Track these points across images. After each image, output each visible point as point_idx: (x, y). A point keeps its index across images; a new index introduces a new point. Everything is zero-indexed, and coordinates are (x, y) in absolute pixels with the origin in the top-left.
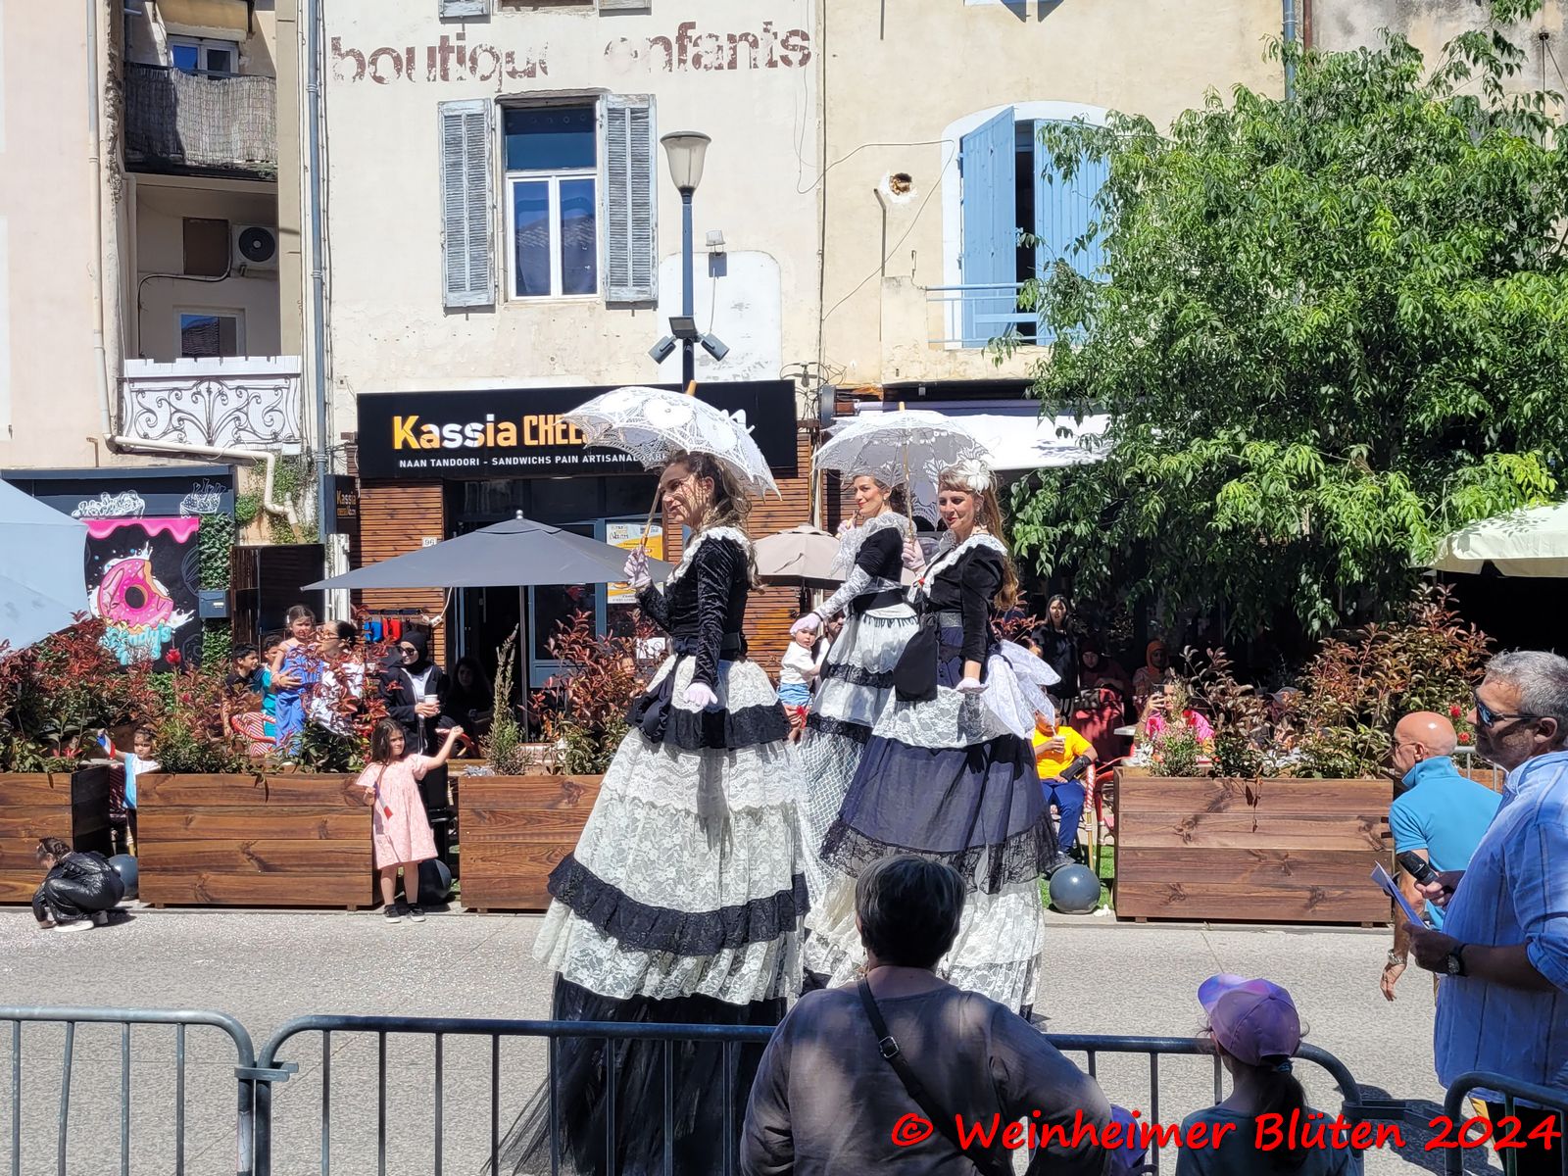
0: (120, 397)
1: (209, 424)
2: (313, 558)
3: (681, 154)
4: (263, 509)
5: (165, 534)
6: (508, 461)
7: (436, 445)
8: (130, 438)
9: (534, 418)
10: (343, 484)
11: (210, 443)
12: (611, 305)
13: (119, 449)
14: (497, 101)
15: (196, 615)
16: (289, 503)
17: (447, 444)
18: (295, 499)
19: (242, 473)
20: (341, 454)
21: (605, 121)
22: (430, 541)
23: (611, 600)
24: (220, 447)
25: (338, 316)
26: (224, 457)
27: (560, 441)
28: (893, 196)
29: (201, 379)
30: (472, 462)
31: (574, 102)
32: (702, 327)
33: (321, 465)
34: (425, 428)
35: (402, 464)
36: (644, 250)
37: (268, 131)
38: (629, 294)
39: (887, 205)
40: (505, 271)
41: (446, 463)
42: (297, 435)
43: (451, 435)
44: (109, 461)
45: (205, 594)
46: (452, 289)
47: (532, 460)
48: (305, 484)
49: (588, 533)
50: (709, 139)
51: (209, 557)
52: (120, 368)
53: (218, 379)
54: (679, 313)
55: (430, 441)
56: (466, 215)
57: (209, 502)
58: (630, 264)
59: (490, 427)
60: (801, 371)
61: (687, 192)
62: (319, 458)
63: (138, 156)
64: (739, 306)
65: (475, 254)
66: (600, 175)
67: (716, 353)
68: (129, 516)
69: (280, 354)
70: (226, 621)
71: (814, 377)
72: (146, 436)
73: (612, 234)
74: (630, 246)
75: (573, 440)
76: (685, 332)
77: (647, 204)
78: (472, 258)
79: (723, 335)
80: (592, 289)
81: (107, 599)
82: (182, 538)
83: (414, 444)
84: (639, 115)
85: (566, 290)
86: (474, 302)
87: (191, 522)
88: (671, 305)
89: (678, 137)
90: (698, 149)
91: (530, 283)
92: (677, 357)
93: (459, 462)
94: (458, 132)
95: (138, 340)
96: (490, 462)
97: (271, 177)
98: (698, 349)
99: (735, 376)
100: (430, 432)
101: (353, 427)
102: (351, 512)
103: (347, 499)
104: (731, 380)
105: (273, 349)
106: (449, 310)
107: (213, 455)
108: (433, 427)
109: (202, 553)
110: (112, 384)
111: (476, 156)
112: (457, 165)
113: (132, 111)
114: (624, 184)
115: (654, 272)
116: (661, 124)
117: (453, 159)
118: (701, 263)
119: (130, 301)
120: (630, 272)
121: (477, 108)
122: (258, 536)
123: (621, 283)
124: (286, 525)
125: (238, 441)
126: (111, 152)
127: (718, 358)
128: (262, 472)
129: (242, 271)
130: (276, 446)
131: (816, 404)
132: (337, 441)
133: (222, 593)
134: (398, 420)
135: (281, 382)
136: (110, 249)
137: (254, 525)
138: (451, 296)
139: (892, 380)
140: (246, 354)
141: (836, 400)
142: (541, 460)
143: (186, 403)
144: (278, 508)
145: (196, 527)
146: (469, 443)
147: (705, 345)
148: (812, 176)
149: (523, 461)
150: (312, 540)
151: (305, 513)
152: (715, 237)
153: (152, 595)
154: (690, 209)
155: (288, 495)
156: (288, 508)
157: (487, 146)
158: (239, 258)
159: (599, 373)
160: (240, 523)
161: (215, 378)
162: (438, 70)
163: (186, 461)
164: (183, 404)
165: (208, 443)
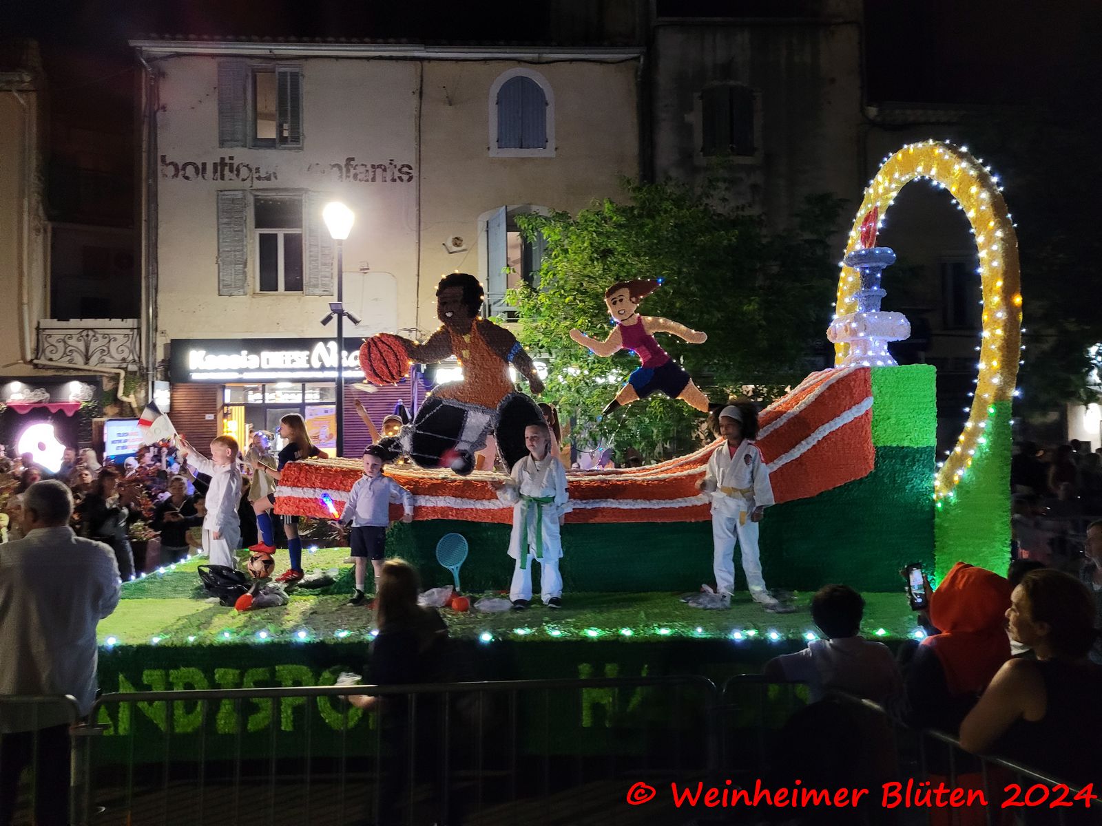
0: (38, 338)
1: (86, 351)
4: (117, 399)
5: (61, 412)
6: (253, 375)
8: (42, 360)
13: (35, 366)
14: (250, 192)
16: (132, 396)
19: (105, 380)
20: (162, 370)
24: (93, 366)
25: (162, 298)
26: (96, 372)
27: (282, 365)
28: (453, 248)
29: (83, 330)
30: (234, 376)
31: (291, 194)
33: (150, 376)
35: (196, 376)
36: (327, 270)
38: (319, 292)
40: (254, 278)
41: (219, 375)
42: (137, 361)
44: (33, 373)
46: (224, 287)
47: (266, 375)
48: (141, 386)
51: (86, 424)
52: (39, 323)
56: (233, 249)
58: (320, 276)
62: (149, 372)
64: (376, 299)
66: (304, 232)
67: (354, 321)
68: (40, 402)
72: (51, 359)
74: (319, 267)
75: (289, 365)
76: (338, 310)
77: (328, 247)
78: (236, 271)
80: (301, 289)
82: (70, 414)
85: (287, 289)
86: (236, 293)
91: (268, 284)
93: (227, 376)
94: (228, 206)
96: (244, 376)
107: (89, 370)
109: (81, 423)
112: (228, 223)
114: (317, 237)
115: (332, 281)
117: (226, 220)
120: (320, 281)
121: (240, 195)
123: (315, 286)
124: (131, 408)
125: (103, 362)
126: (38, 209)
127: (356, 324)
128: (118, 381)
130: (124, 366)
132: (159, 364)
135: (128, 331)
137: (112, 406)
138: (224, 290)
140: (110, 317)
142: (271, 375)
144: (126, 399)
149: (262, 375)
151: (141, 401)
152: (364, 265)
155: (132, 392)
156: (132, 399)
157: (248, 215)
160: (103, 407)
161: (92, 329)
162: (219, 173)
163: (74, 373)
164: (73, 342)
165: (86, 363)
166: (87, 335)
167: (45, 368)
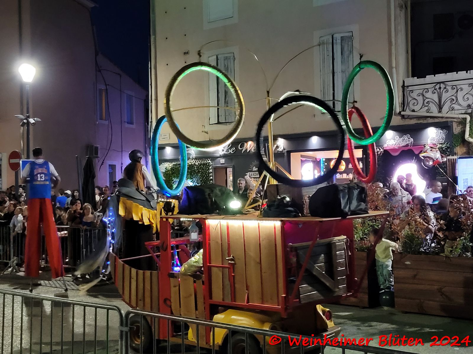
0: (404, 94)
1: (440, 102)
4: (465, 140)
8: (407, 113)
13: (403, 117)
19: (455, 125)
26: (447, 118)
29: (437, 83)
52: (403, 82)
57: (440, 138)
68: (407, 145)
72: (413, 111)
107: (442, 117)
110: (399, 89)
125: (452, 110)
128: (464, 123)
130: (470, 111)
135: (471, 81)
137: (461, 147)
144: (471, 140)
158: (458, 29)
160: (454, 147)
161: (443, 82)
163: (430, 121)
164: (429, 95)
165: (440, 112)
166: (440, 88)
167: (410, 117)
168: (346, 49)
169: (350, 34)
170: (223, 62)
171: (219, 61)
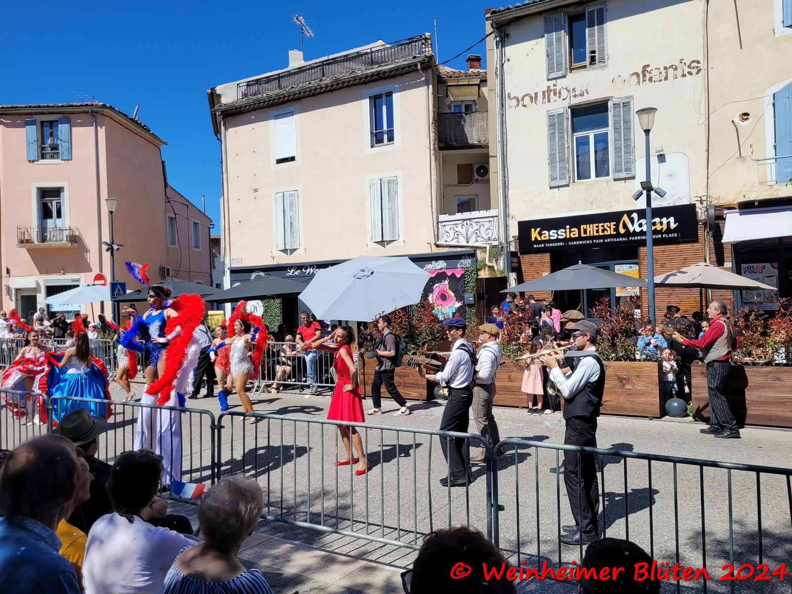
0: (438, 228)
1: (467, 235)
2: (504, 281)
3: (645, 117)
4: (485, 265)
5: (453, 274)
6: (575, 243)
7: (547, 238)
8: (441, 242)
9: (585, 226)
10: (514, 254)
11: (468, 242)
12: (615, 180)
13: (438, 246)
14: (569, 107)
15: (464, 303)
16: (494, 262)
17: (551, 238)
18: (497, 261)
19: (478, 252)
20: (513, 244)
21: (612, 109)
22: (545, 274)
23: (617, 295)
24: (470, 244)
25: (511, 194)
26: (472, 247)
27: (595, 234)
28: (741, 123)
29: (464, 220)
30: (561, 244)
31: (599, 103)
32: (654, 185)
33: (505, 248)
34: (543, 232)
35: (535, 246)
36: (629, 157)
37: (485, 130)
38: (623, 175)
39: (738, 127)
40: (573, 171)
41: (551, 245)
42: (497, 238)
43: (553, 234)
44: (436, 250)
45: (466, 295)
46: (552, 180)
47: (585, 242)
48: (500, 255)
49: (607, 268)
50: (656, 109)
51: (468, 282)
52: (437, 218)
53: (470, 219)
54: (644, 180)
55: (545, 237)
56: (558, 152)
57: (467, 262)
58: (623, 163)
59: (568, 231)
60: (699, 199)
61: (647, 132)
62: (505, 245)
63: (442, 145)
64: (670, 175)
65: (561, 166)
66: (610, 130)
67: (661, 194)
68: (441, 269)
69: (490, 209)
70: (474, 305)
71: (705, 201)
72: (446, 241)
73: (615, 153)
74: (623, 156)
75: (601, 233)
76: (647, 187)
77: (630, 139)
78: (560, 168)
79: (663, 187)
80: (608, 174)
81: (435, 297)
82: (458, 276)
83: (539, 239)
84: (626, 105)
85: (597, 176)
86: (561, 184)
87: (461, 270)
88: (641, 177)
89: (643, 110)
90: (652, 114)
91: (582, 174)
92: (644, 197)
93: (556, 244)
94: (554, 121)
95: (444, 207)
96: (568, 244)
97: (486, 147)
98: (653, 193)
99: (669, 204)
100: (545, 234)
101: (517, 234)
102: (516, 265)
103: (515, 260)
104: (667, 205)
105: (488, 207)
106: (551, 188)
107: (468, 247)
108: (546, 232)
109: (465, 281)
110: (435, 224)
111: (561, 130)
112: (554, 133)
113: (440, 129)
114: (620, 132)
115: (634, 165)
116: (636, 106)
117: (552, 131)
118: (654, 160)
119: (440, 195)
120: (623, 167)
121: (561, 111)
122: (484, 274)
123: (620, 171)
124: (494, 270)
125: (477, 241)
126: (434, 145)
127: (662, 197)
128: (485, 252)
129: (477, 181)
130: (490, 242)
131: (706, 213)
132: (511, 239)
133: (472, 295)
134: (533, 230)
135: (491, 219)
136: (434, 178)
137: (483, 270)
138: (552, 182)
139: (742, 200)
140: (479, 210)
141: (715, 210)
142: (588, 242)
143: (459, 229)
144: (491, 264)
145: (463, 272)
146: (560, 237)
147: (656, 192)
148: (703, 118)
149: (581, 242)
150: (503, 275)
151: (501, 265)
152: (659, 149)
153: (449, 296)
154: (649, 138)
155: (494, 259)
156: (494, 264)
157: (565, 125)
158: (476, 176)
159: (611, 207)
160: (478, 270)
162: (546, 99)
167: (442, 246)
168: (392, 190)
169: (395, 178)
170: (288, 198)
171: (285, 198)
